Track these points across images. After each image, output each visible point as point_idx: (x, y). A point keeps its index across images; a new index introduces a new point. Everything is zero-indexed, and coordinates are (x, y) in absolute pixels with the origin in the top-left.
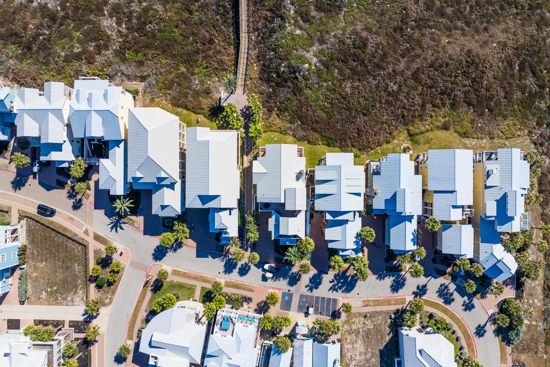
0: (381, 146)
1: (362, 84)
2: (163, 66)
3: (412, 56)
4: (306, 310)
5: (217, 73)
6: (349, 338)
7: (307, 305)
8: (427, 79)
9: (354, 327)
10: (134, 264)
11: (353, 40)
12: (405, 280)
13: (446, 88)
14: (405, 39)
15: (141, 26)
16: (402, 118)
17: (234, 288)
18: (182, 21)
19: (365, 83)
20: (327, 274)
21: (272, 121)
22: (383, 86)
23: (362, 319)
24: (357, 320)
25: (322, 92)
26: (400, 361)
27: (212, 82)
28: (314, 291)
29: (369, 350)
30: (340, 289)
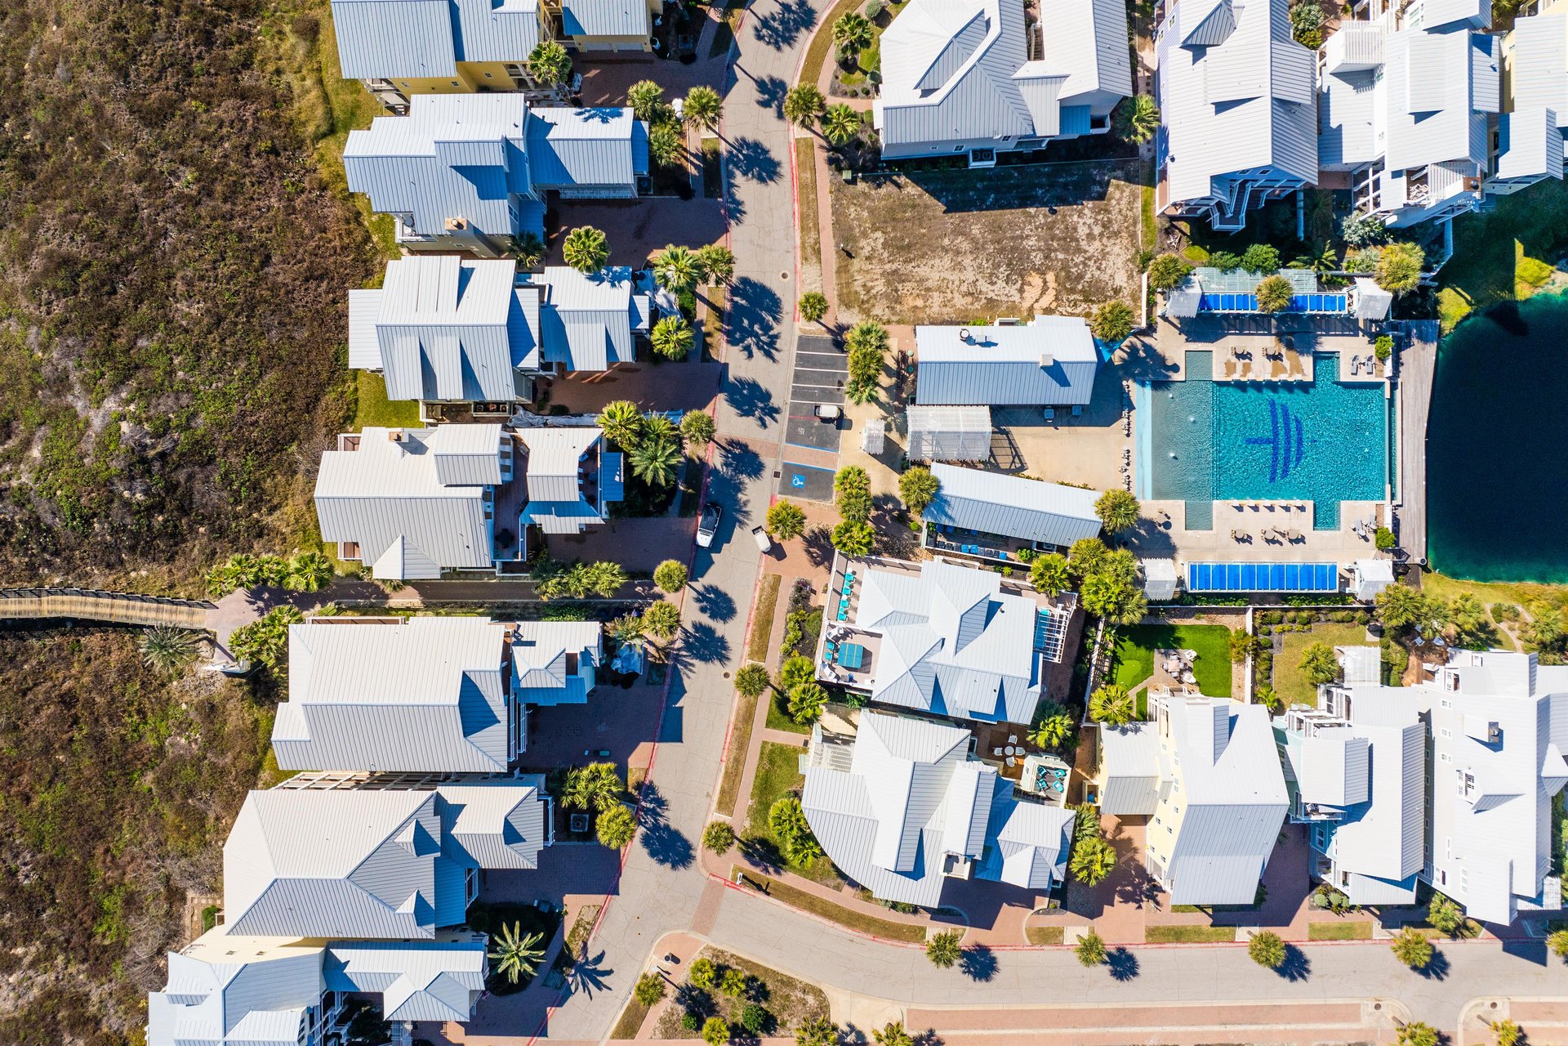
0: (359, 214)
1: (178, 269)
2: (140, 835)
3: (98, 127)
4: (833, 426)
5: (155, 683)
6: (910, 302)
7: (817, 423)
8: (162, 83)
9: (880, 286)
10: (703, 924)
11: (53, 297)
12: (743, 143)
13: (190, 29)
14: (55, 147)
15: (20, 901)
16: (278, 154)
17: (768, 635)
18: (11, 784)
19: (176, 261)
20: (726, 365)
21: (288, 525)
22: (183, 208)
23: (856, 264)
24: (860, 279)
25: (203, 383)
26: (974, 152)
27: (184, 697)
28: (775, 402)
29: (946, 242)
30: (771, 328)
